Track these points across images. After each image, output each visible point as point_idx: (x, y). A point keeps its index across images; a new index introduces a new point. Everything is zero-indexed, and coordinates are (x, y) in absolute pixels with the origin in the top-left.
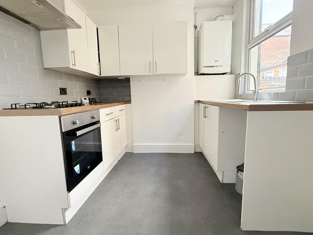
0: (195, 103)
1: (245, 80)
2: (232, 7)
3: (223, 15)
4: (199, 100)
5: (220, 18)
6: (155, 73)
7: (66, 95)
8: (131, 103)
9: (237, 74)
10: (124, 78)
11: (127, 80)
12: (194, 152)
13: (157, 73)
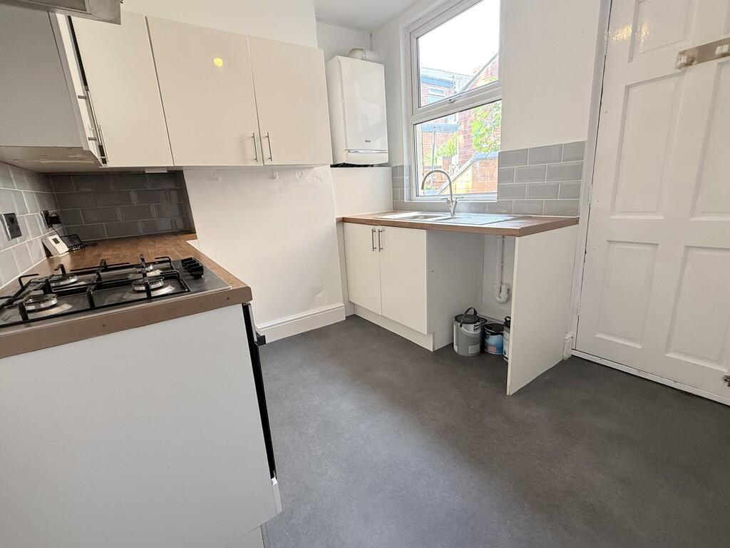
0: (337, 223)
1: (410, 178)
2: (371, 35)
3: (362, 50)
4: (343, 218)
5: (359, 54)
6: (268, 163)
7: (20, 238)
8: (196, 238)
9: (397, 167)
10: (166, 172)
11: (175, 177)
12: (345, 319)
13: (273, 163)
